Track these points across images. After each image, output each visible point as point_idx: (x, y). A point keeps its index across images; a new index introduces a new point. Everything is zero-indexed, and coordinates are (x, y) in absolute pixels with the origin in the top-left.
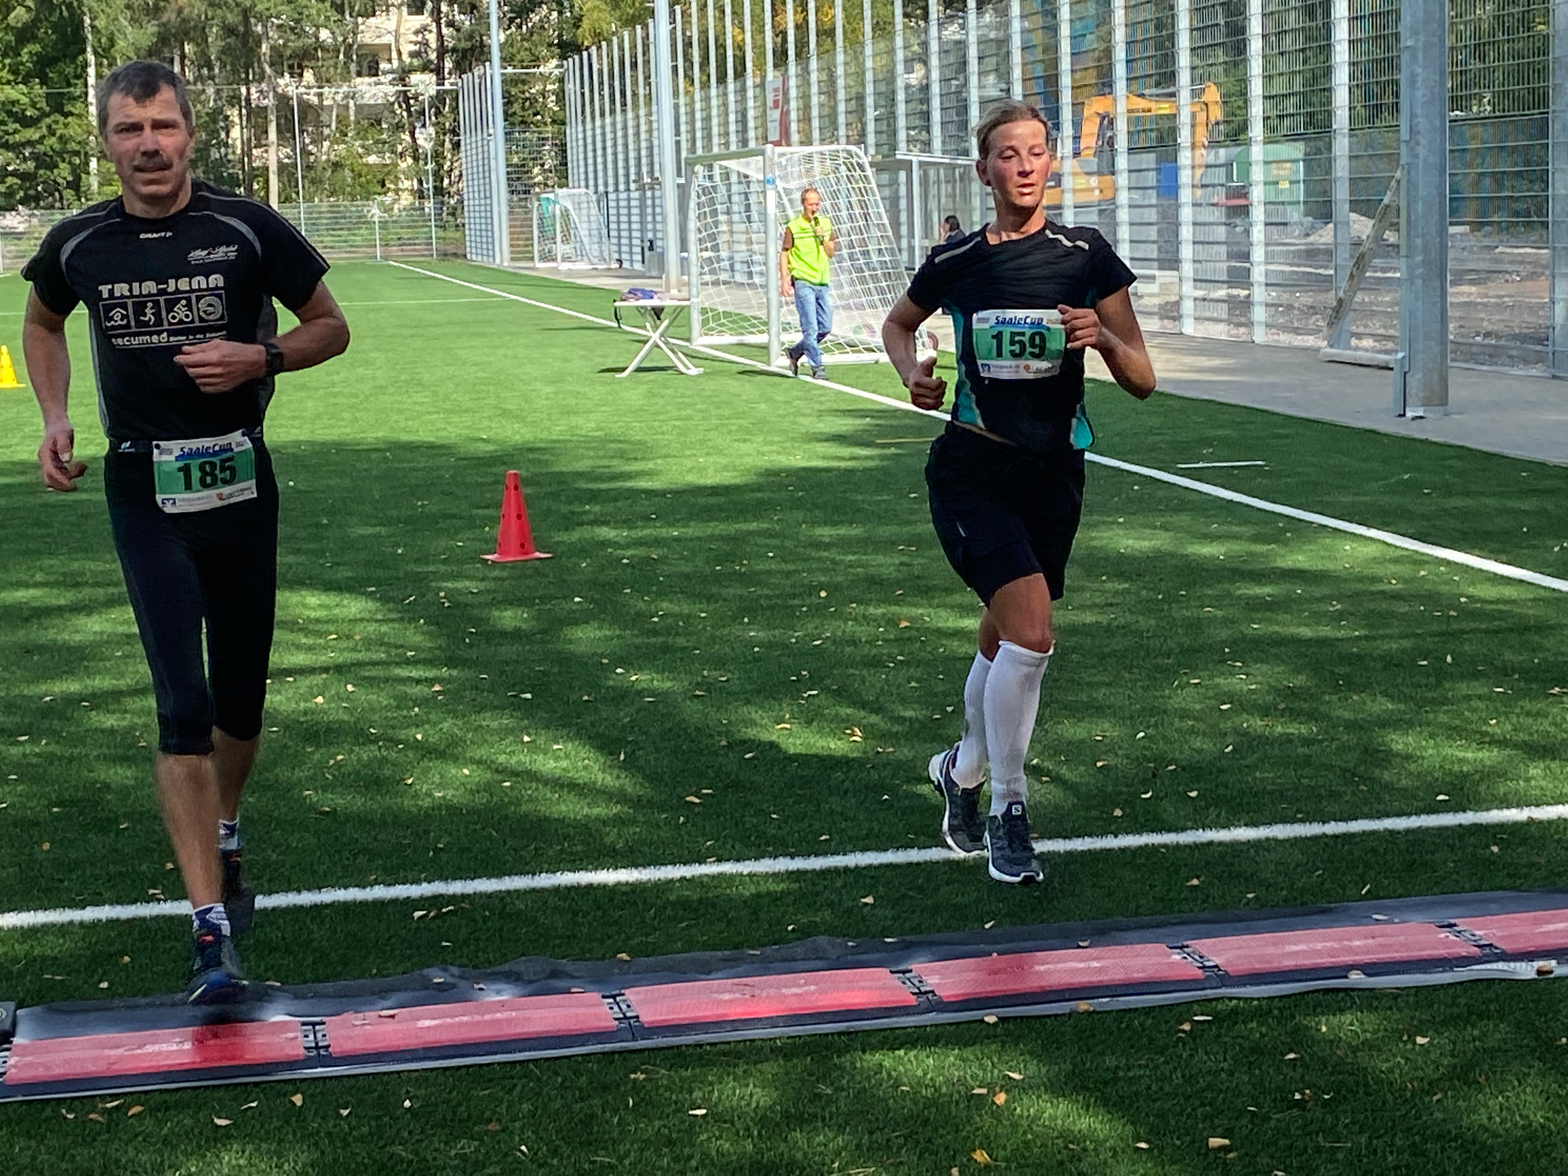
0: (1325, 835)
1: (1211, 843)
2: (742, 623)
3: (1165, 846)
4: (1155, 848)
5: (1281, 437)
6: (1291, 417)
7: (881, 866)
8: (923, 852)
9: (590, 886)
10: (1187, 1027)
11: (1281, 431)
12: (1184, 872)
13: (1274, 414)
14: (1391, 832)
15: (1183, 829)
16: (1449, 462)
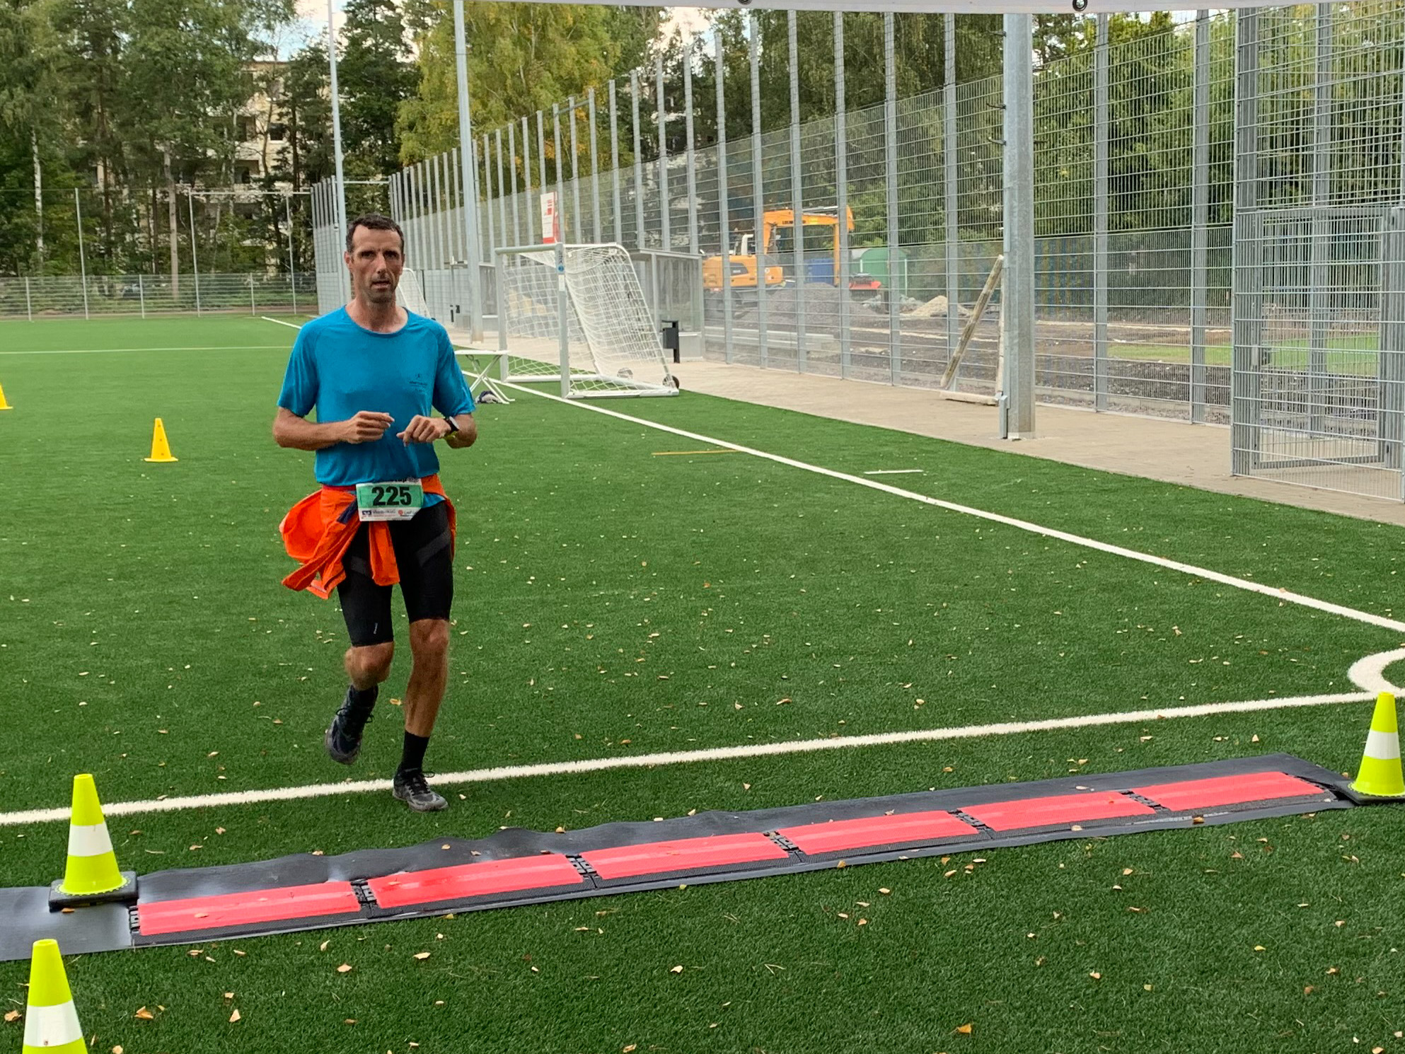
0: (1029, 732)
1: (953, 738)
2: (592, 585)
3: (925, 740)
4: (920, 742)
5: (927, 452)
6: (932, 439)
7: (734, 759)
8: (762, 747)
9: (533, 777)
10: (971, 867)
11: (928, 448)
12: (942, 758)
13: (919, 436)
14: (1071, 729)
15: (934, 728)
16: (1043, 471)
